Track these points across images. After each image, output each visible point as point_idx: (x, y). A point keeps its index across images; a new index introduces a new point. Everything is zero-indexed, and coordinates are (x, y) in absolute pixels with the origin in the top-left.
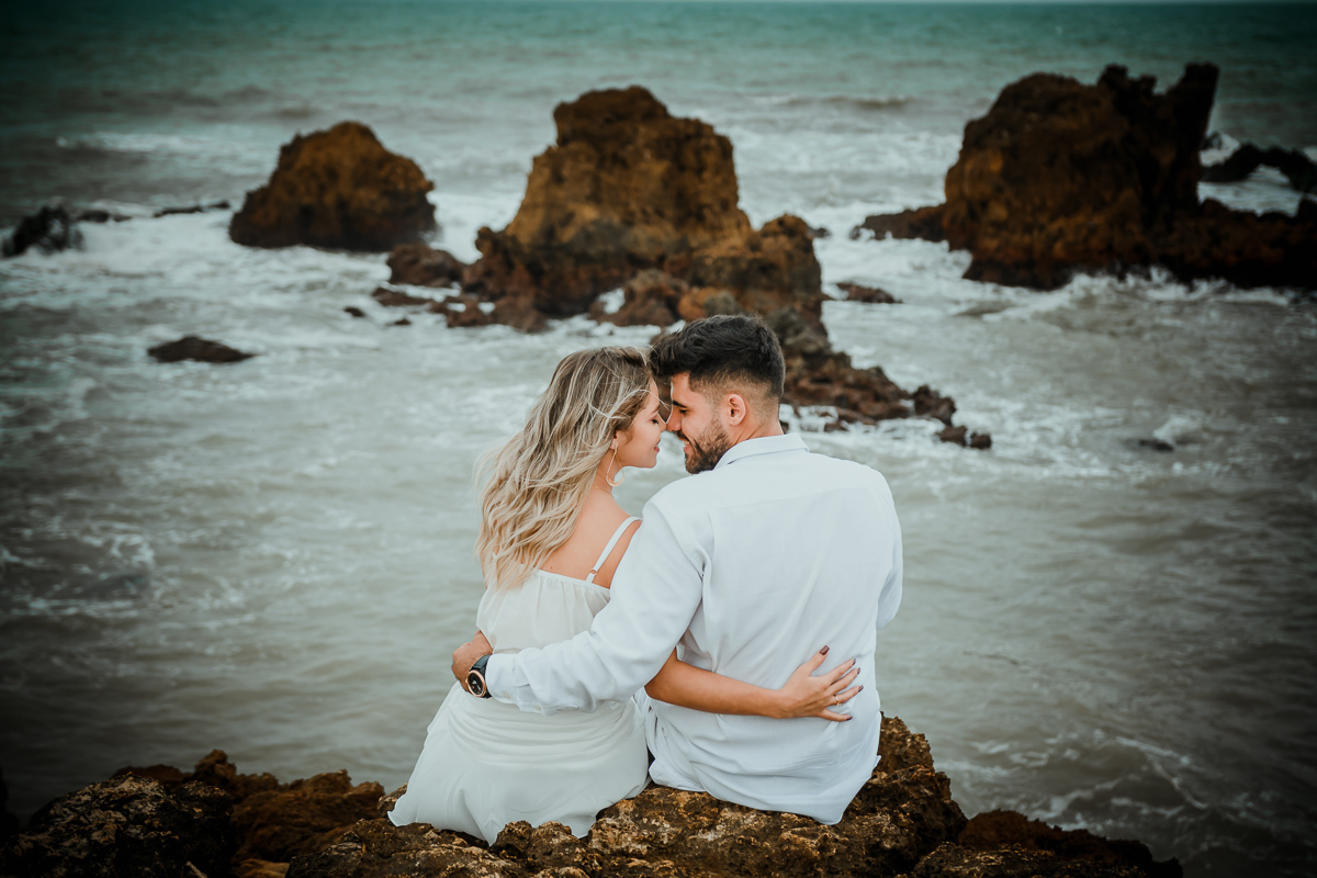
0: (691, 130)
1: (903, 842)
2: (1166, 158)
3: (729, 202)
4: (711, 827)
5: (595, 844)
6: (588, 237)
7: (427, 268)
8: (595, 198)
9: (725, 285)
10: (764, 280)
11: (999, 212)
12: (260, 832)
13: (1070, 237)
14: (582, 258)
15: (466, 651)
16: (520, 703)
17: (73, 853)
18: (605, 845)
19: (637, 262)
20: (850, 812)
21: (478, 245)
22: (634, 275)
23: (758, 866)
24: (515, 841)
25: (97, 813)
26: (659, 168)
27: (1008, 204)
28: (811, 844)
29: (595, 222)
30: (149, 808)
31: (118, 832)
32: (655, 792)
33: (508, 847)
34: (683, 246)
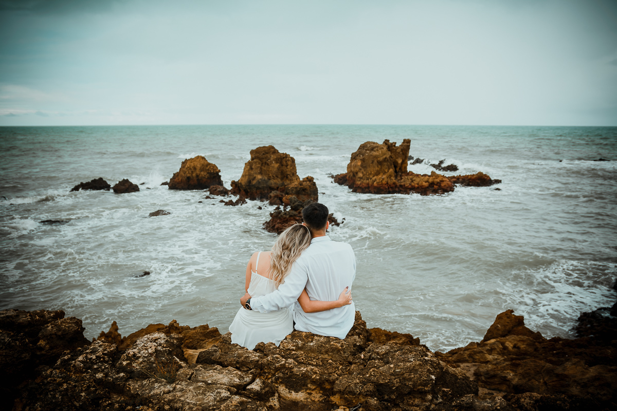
0: (284, 156)
1: (362, 343)
2: (400, 161)
3: (294, 173)
4: (312, 341)
5: (281, 347)
6: (259, 182)
7: (219, 191)
8: (261, 173)
9: (294, 194)
10: (304, 193)
11: (360, 175)
12: (187, 341)
13: (378, 181)
14: (258, 188)
15: (244, 298)
16: (260, 311)
17: (144, 355)
18: (284, 347)
19: (272, 189)
20: (348, 336)
21: (232, 185)
22: (271, 192)
23: (325, 352)
24: (260, 348)
25: (149, 343)
26: (277, 165)
27: (363, 173)
28: (339, 345)
29: (260, 179)
30: (163, 342)
31: (155, 349)
32: (296, 332)
33: (259, 349)
34: (283, 184)
